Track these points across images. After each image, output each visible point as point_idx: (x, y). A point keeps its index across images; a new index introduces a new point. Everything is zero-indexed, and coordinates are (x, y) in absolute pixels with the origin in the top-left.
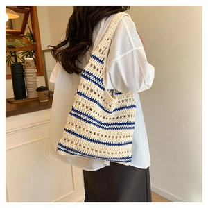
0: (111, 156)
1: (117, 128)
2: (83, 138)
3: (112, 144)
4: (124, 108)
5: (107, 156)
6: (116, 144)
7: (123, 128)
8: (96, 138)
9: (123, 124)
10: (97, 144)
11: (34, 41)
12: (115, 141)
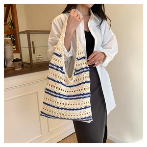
0: (74, 117)
1: (77, 98)
2: (54, 107)
3: (74, 110)
4: (82, 83)
5: (71, 117)
6: (76, 109)
7: (80, 98)
8: (62, 106)
9: (81, 95)
10: (63, 110)
11: (14, 28)
12: (75, 107)
